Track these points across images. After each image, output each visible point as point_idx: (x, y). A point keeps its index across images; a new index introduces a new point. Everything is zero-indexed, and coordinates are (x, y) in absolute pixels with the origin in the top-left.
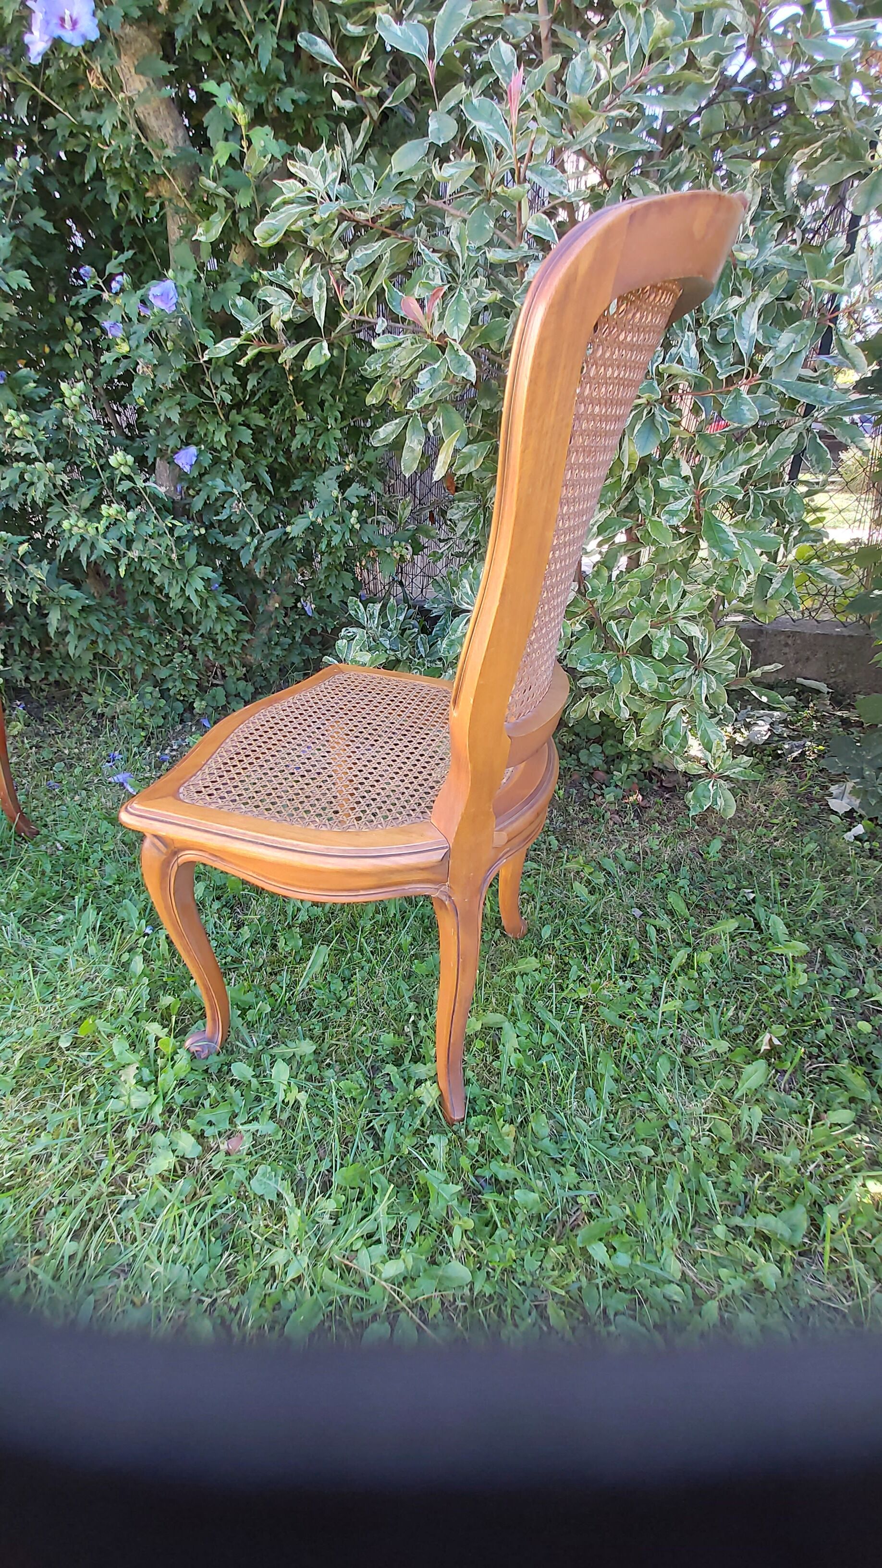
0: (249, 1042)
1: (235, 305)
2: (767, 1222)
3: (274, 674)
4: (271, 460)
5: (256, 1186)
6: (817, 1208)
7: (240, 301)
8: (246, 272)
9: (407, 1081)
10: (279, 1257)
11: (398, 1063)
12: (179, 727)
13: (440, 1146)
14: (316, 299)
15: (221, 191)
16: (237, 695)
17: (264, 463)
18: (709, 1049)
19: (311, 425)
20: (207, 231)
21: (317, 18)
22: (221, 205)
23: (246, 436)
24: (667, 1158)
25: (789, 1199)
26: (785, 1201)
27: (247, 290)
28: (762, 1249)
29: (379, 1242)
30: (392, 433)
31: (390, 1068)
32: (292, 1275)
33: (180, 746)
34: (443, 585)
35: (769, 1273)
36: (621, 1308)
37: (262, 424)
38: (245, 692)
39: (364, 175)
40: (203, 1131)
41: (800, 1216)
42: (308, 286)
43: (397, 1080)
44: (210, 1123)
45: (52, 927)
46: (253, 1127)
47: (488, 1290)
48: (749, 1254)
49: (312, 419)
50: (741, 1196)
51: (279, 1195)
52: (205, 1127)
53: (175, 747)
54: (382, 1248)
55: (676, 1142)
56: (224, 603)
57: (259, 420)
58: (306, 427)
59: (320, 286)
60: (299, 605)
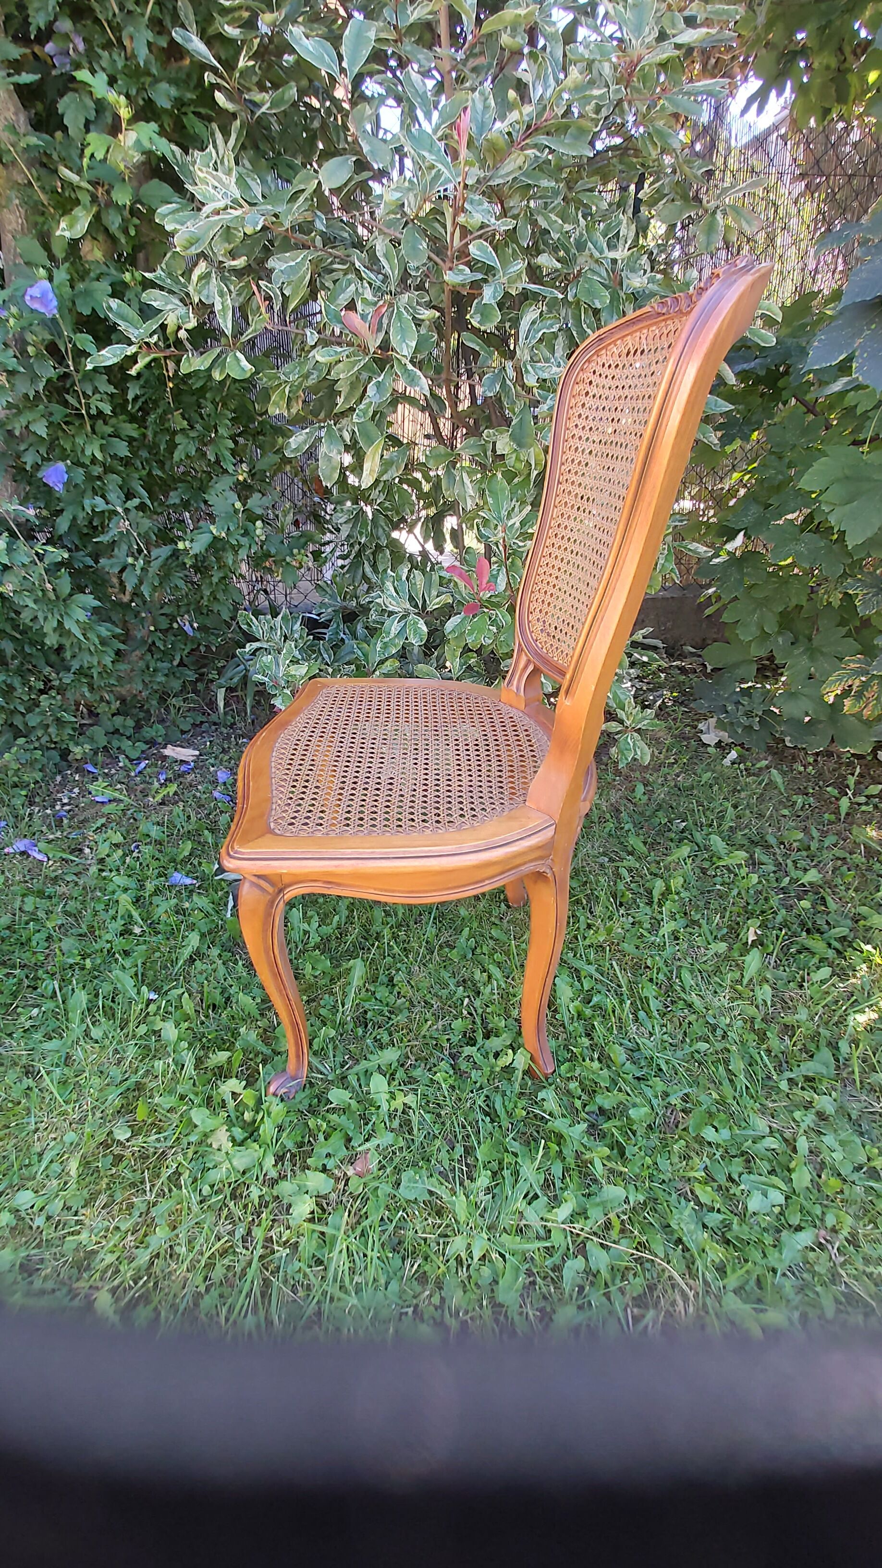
0: (323, 1070)
1: (110, 308)
2: (809, 1068)
3: (154, 702)
4: (144, 473)
5: (405, 1193)
6: (834, 1046)
7: (114, 303)
8: (113, 271)
9: (486, 1056)
10: (457, 1245)
11: (472, 1042)
12: (59, 778)
13: (549, 1098)
14: (218, 307)
15: (85, 185)
16: (117, 731)
17: (137, 476)
18: (711, 953)
19: (193, 434)
20: (71, 227)
21: (182, 14)
22: (85, 198)
23: (122, 449)
24: (719, 1046)
25: (814, 1046)
26: (812, 1047)
27: (119, 291)
28: (812, 1088)
29: (536, 1197)
30: (305, 442)
31: (468, 1050)
32: (477, 1255)
33: (70, 798)
34: (328, 589)
35: (825, 1103)
36: (741, 1169)
37: (135, 434)
38: (124, 727)
39: (249, 180)
40: (324, 1165)
41: (826, 1054)
42: (205, 292)
43: (478, 1057)
44: (328, 1155)
45: (28, 1025)
46: (374, 1142)
47: (641, 1198)
48: (807, 1095)
49: (192, 427)
50: (780, 1055)
51: (431, 1193)
52: (325, 1162)
53: (66, 801)
54: (543, 1200)
55: (719, 1032)
56: (105, 633)
57: (131, 430)
58: (188, 436)
59: (222, 295)
60: (175, 625)
